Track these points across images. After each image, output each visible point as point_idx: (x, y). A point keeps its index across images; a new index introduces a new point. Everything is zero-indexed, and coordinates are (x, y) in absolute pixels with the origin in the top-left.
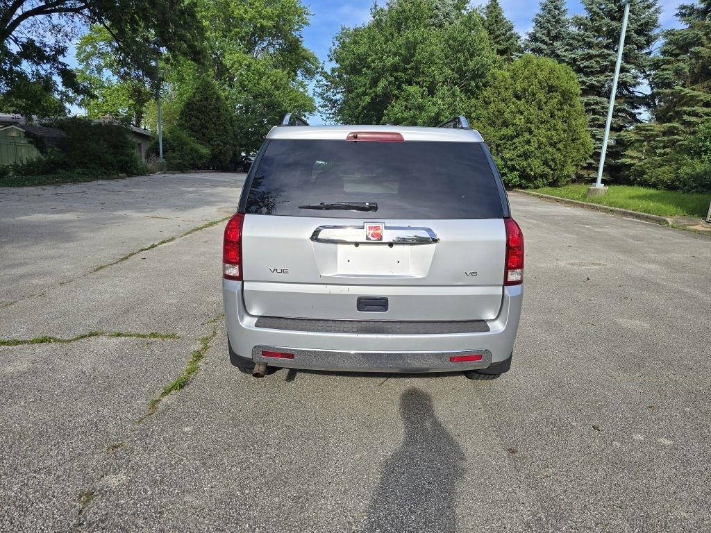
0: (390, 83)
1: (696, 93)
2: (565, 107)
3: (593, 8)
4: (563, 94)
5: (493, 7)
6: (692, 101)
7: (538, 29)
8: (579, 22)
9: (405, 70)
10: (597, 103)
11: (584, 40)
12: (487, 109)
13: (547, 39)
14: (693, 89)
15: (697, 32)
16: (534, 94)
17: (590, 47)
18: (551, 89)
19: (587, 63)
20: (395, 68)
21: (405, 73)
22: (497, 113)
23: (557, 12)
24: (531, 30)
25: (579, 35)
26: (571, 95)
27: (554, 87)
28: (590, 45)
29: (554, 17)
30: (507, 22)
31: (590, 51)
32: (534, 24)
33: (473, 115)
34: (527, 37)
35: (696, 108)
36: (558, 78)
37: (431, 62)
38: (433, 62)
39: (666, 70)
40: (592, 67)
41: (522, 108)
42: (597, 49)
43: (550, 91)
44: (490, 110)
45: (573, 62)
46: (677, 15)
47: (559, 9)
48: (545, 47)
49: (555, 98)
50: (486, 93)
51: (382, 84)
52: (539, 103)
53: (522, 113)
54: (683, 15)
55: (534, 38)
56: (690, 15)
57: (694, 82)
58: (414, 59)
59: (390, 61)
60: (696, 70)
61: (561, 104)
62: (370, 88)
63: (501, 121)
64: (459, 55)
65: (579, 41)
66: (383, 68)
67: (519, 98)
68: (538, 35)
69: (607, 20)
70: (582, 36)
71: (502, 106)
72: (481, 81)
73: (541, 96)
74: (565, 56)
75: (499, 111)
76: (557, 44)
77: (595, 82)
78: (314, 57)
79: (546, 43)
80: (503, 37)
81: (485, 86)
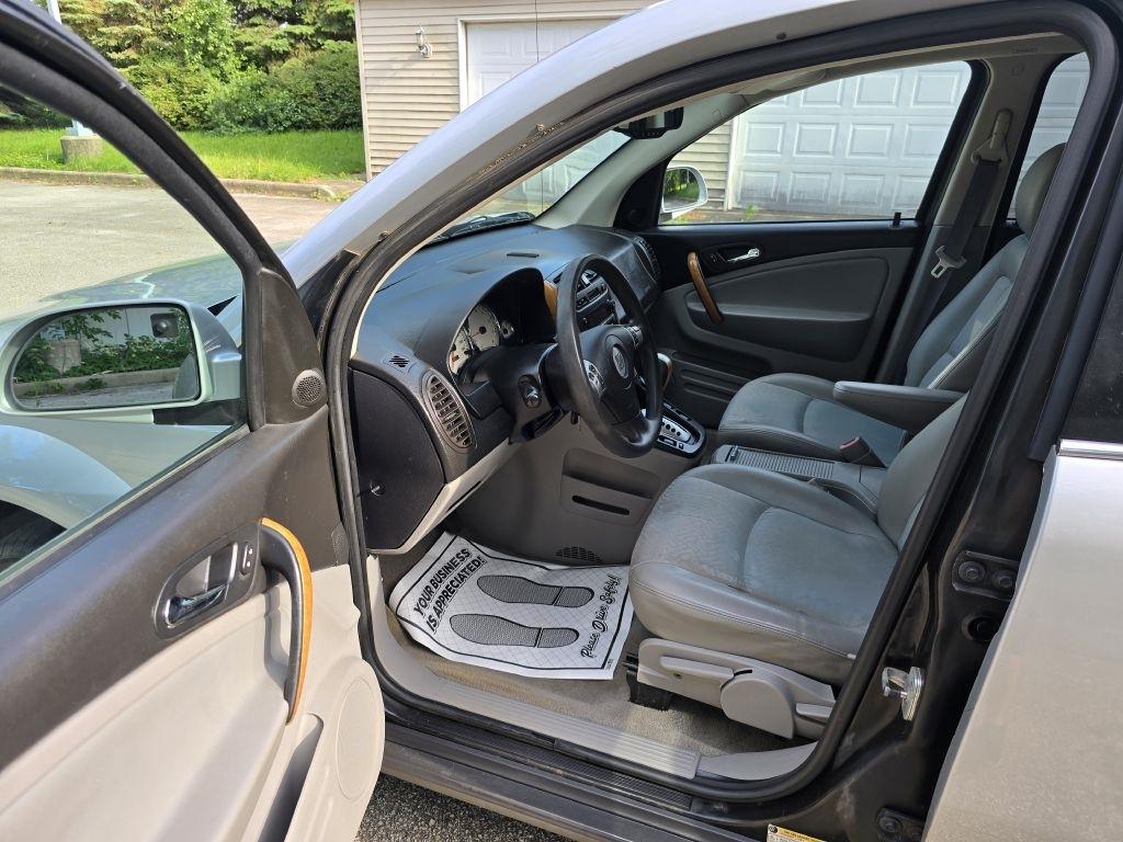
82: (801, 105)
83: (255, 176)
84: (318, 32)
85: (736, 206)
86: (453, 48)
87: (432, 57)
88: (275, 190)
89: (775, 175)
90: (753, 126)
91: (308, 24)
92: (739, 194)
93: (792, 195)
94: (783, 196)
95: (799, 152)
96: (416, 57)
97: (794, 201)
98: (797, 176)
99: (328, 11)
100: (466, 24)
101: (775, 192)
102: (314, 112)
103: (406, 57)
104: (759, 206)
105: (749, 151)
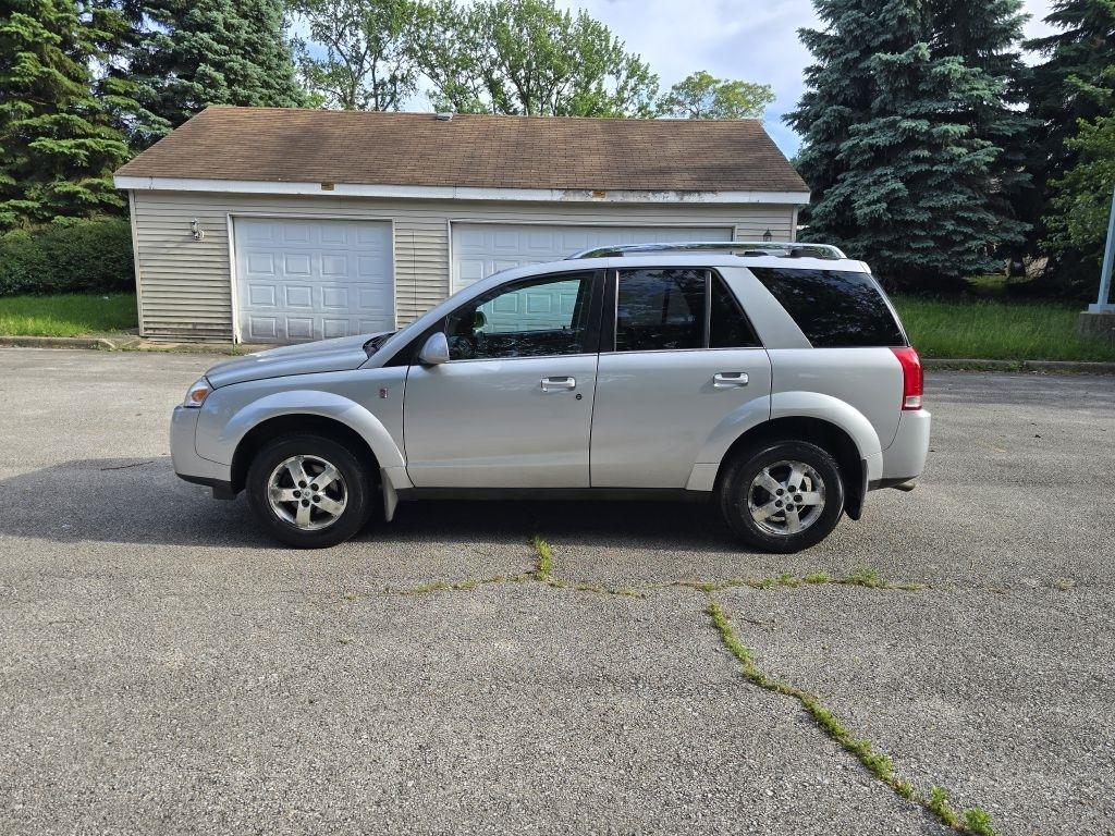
83: (25, 333)
84: (45, 207)
86: (223, 234)
87: (202, 239)
88: (50, 344)
91: (32, 199)
96: (188, 239)
99: (56, 190)
100: (233, 217)
102: (49, 277)
103: (180, 239)
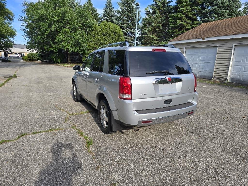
0: (57, 26)
1: (153, 37)
2: (120, 39)
3: (122, 8)
4: (119, 35)
5: (89, 3)
6: (153, 39)
7: (105, 13)
8: (118, 12)
9: (62, 22)
10: (127, 39)
11: (121, 18)
12: (94, 38)
13: (109, 16)
14: (153, 36)
15: (152, 19)
16: (110, 35)
17: (123, 21)
18: (115, 33)
19: (123, 26)
20: (58, 21)
21: (62, 23)
22: (98, 40)
23: (111, 8)
24: (103, 13)
25: (119, 16)
26: (121, 36)
27: (116, 33)
28: (123, 20)
29: (110, 9)
30: (94, 9)
31: (123, 22)
32: (104, 11)
33: (90, 40)
34: (102, 15)
35: (154, 41)
36: (117, 30)
37: (72, 20)
38: (73, 20)
39: (145, 30)
40: (124, 27)
41: (106, 39)
42: (125, 21)
43: (114, 34)
44: (95, 39)
45: (119, 25)
46: (146, 13)
47: (111, 7)
48: (109, 19)
49: (117, 36)
50: (94, 33)
51: (54, 27)
52: (112, 37)
53: (106, 40)
54: (147, 14)
55: (104, 15)
56: (149, 14)
57: (153, 34)
58: (65, 18)
59: (56, 18)
60: (153, 30)
61: (119, 38)
62: (49, 28)
63: (100, 43)
64: (82, 19)
65: (120, 18)
66: (53, 21)
67: (105, 35)
68: (106, 14)
69: (127, 12)
70: (120, 17)
71: (99, 37)
72: (91, 29)
73: (112, 35)
74: (116, 23)
75: (98, 39)
76: (113, 18)
77: (126, 32)
78: (11, 13)
79: (108, 18)
80: (94, 14)
81: (93, 30)
82: (245, 62)
85: (230, 82)
89: (239, 76)
90: (235, 66)
92: (231, 79)
93: (242, 80)
94: (240, 80)
95: (244, 72)
97: (243, 81)
98: (244, 76)
100: (186, 48)
101: (239, 79)
104: (235, 82)
105: (233, 71)
